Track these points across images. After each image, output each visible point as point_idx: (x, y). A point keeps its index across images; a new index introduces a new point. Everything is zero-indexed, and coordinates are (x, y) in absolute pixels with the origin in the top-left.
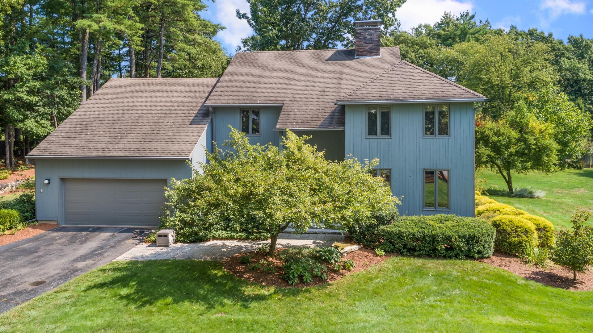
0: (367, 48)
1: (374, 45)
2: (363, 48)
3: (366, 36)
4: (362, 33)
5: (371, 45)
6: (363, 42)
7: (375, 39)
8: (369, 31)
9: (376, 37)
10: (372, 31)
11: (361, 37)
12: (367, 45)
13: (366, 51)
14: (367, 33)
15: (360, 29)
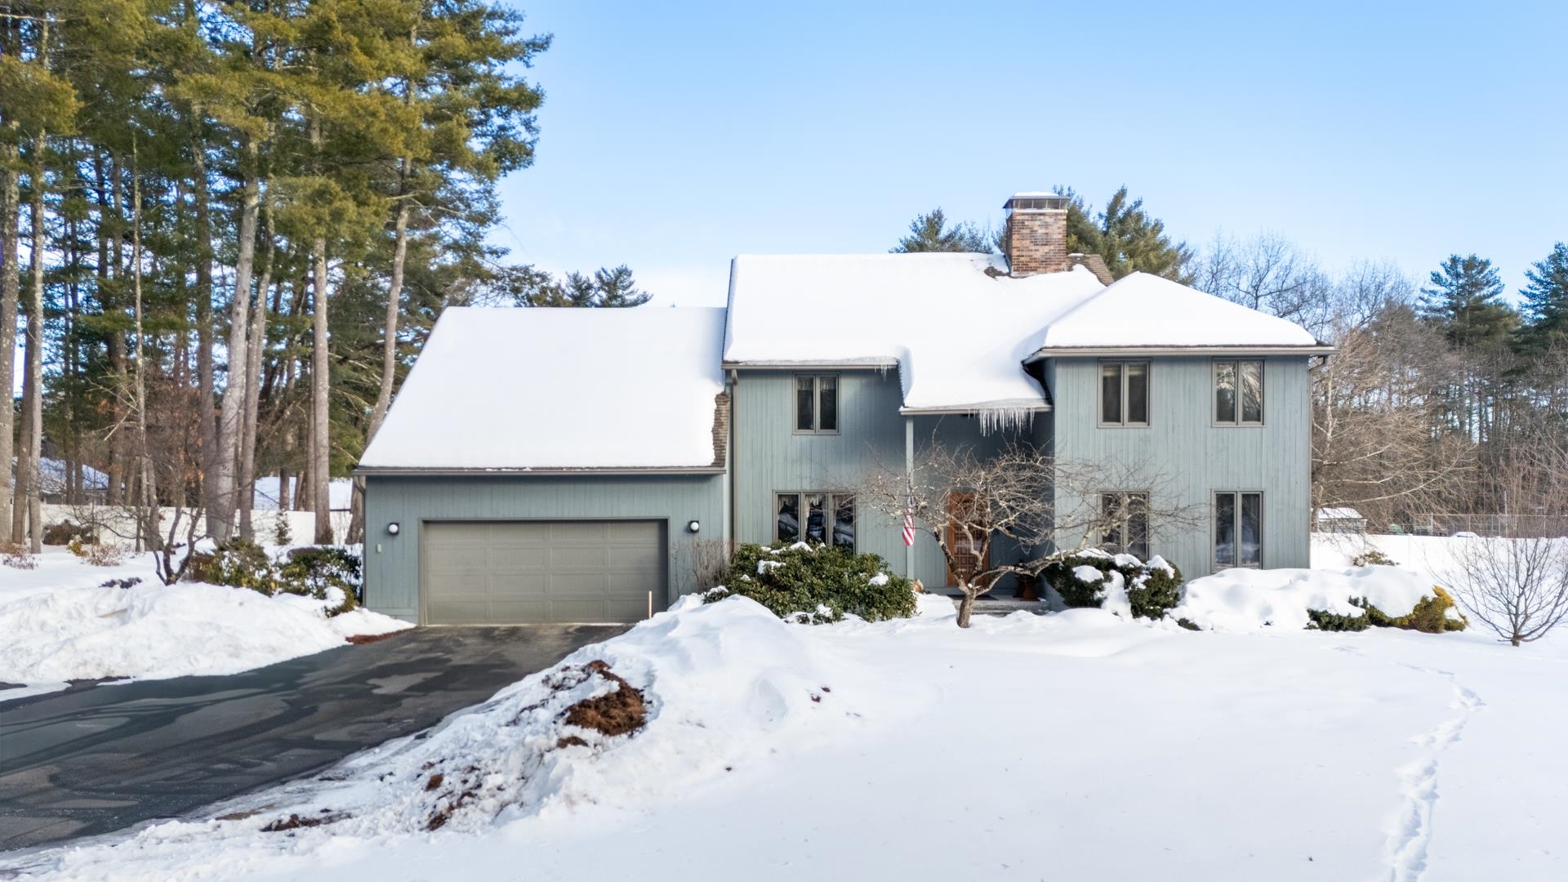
0: (1037, 255)
1: (1052, 247)
2: (1030, 253)
3: (1035, 228)
4: (1026, 223)
5: (1046, 249)
6: (1028, 242)
7: (1055, 237)
8: (1042, 217)
9: (1057, 231)
10: (1048, 219)
11: (1024, 231)
12: (1037, 247)
13: (1035, 260)
14: (1038, 223)
15: (1023, 214)
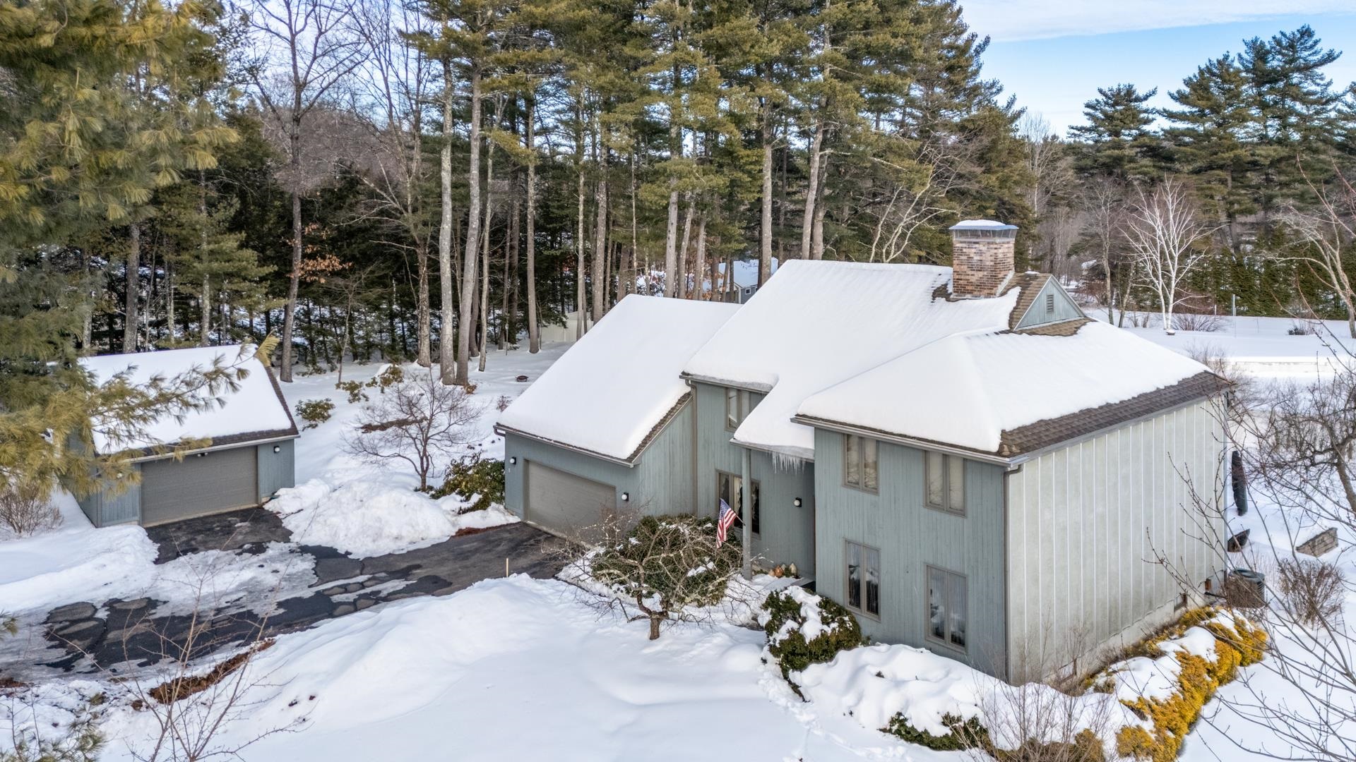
0: (973, 280)
1: (986, 273)
2: (967, 277)
3: (972, 255)
4: (964, 250)
5: (980, 274)
6: (966, 267)
7: (987, 264)
8: (977, 246)
9: (990, 258)
10: (981, 247)
11: (962, 257)
12: (972, 272)
13: (972, 285)
14: (974, 250)
